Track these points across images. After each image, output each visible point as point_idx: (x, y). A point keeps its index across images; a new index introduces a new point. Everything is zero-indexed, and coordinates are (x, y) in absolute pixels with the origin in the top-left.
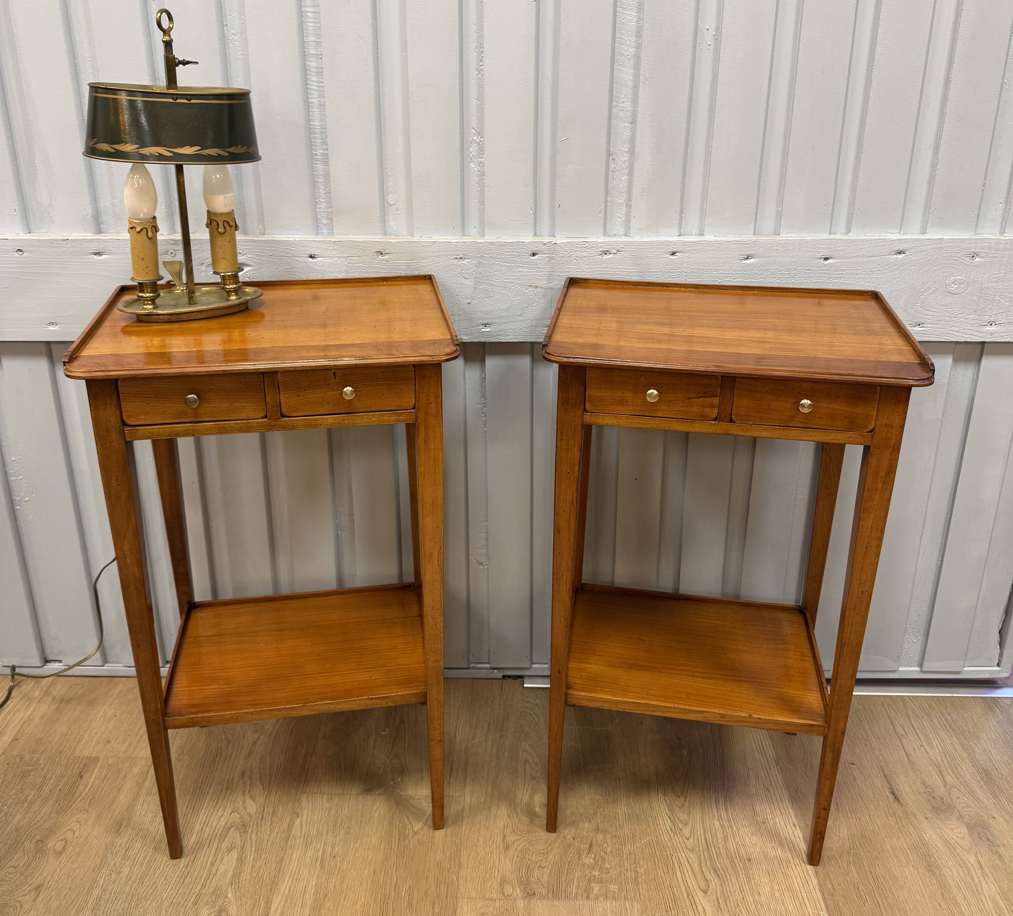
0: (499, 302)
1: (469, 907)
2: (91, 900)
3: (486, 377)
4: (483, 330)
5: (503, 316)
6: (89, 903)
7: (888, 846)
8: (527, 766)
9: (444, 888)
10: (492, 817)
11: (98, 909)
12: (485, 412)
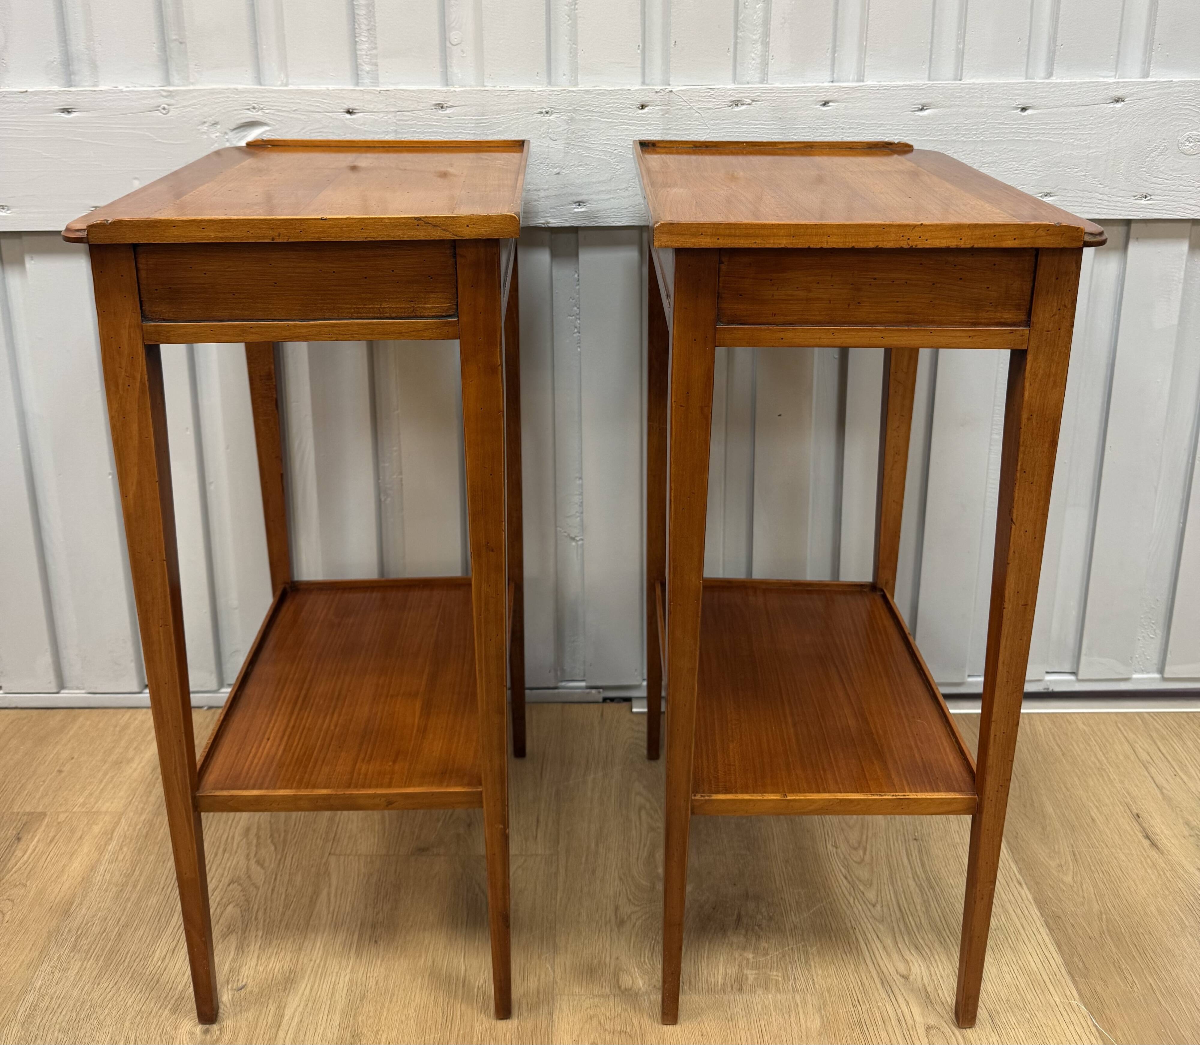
0: (597, 171)
1: (571, 1008)
2: (22, 1009)
3: (580, 277)
4: (576, 210)
5: (602, 191)
6: (19, 1015)
7: (1153, 909)
8: (643, 813)
9: (534, 981)
10: (598, 882)
11: (31, 1022)
12: (578, 326)
